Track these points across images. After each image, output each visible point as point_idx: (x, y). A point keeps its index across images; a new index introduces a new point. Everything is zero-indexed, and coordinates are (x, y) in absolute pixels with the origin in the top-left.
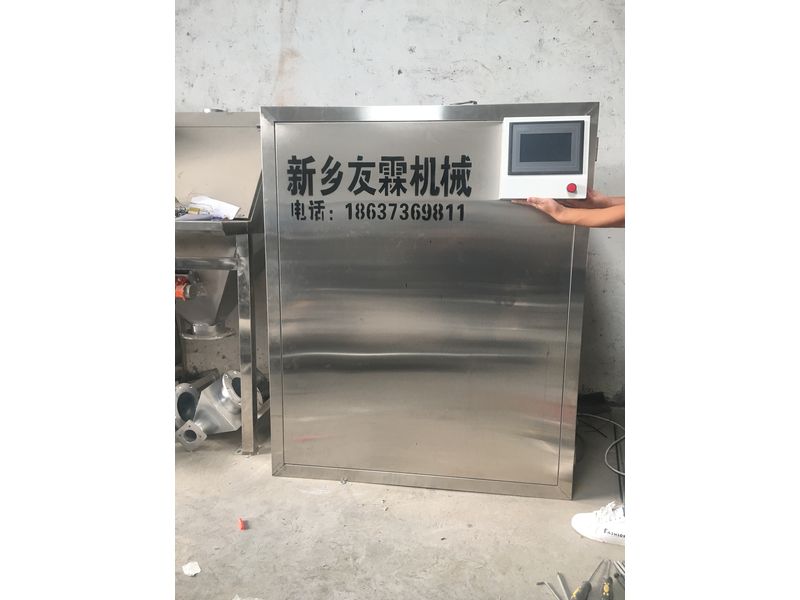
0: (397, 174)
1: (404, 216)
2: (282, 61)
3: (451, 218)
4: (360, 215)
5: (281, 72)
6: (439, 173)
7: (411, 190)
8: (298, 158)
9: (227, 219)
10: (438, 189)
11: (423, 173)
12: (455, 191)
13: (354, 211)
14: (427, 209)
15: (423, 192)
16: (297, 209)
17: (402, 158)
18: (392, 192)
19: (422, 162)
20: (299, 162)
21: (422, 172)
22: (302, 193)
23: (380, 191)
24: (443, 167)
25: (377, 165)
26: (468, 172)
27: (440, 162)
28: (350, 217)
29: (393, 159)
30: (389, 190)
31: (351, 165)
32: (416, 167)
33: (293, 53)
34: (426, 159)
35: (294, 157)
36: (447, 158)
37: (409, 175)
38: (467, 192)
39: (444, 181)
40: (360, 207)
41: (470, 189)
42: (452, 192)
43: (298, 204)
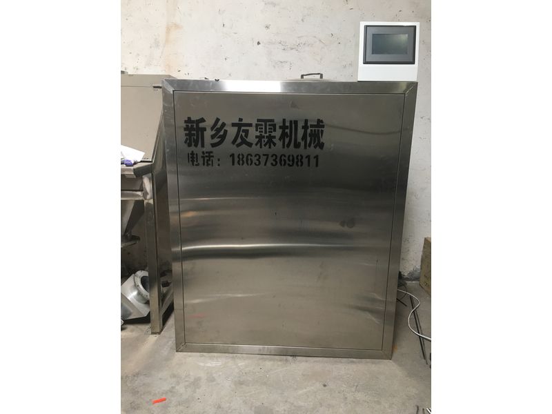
0: (269, 132)
3: (309, 165)
4: (241, 162)
5: (167, 41)
6: (301, 132)
7: (279, 144)
8: (192, 119)
11: (289, 132)
12: (312, 146)
13: (236, 160)
14: (291, 158)
15: (289, 145)
16: (192, 157)
18: (265, 145)
19: (287, 124)
20: (193, 122)
22: (196, 145)
24: (303, 127)
25: (254, 125)
26: (322, 131)
27: (301, 124)
28: (233, 164)
29: (265, 121)
31: (234, 125)
32: (283, 127)
34: (291, 122)
35: (189, 118)
37: (278, 133)
38: (321, 146)
39: (304, 138)
40: (241, 157)
41: (323, 144)
43: (193, 153)
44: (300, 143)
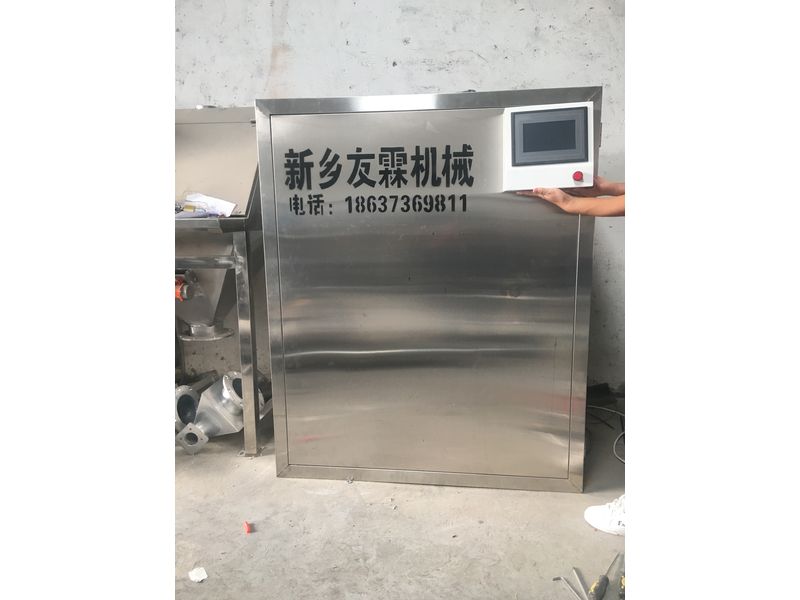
0: (398, 165)
1: (405, 208)
2: (274, 54)
3: (453, 209)
4: (360, 208)
5: (273, 68)
6: (441, 163)
7: (412, 180)
8: (295, 151)
9: (223, 216)
10: (439, 179)
11: (424, 164)
12: (457, 181)
13: (354, 205)
14: (428, 201)
15: (424, 183)
16: (296, 203)
17: (402, 149)
18: (392, 184)
19: (422, 153)
20: (296, 155)
21: (423, 162)
22: (300, 187)
23: (381, 183)
24: (444, 157)
25: (377, 157)
26: (470, 161)
27: (441, 152)
28: (350, 211)
29: (392, 150)
30: (390, 181)
31: (350, 157)
32: (417, 158)
33: (285, 47)
34: (427, 149)
35: (291, 150)
36: (448, 148)
37: (410, 166)
38: (470, 181)
39: (446, 171)
40: (360, 200)
41: (472, 178)
42: (454, 182)
43: (296, 198)
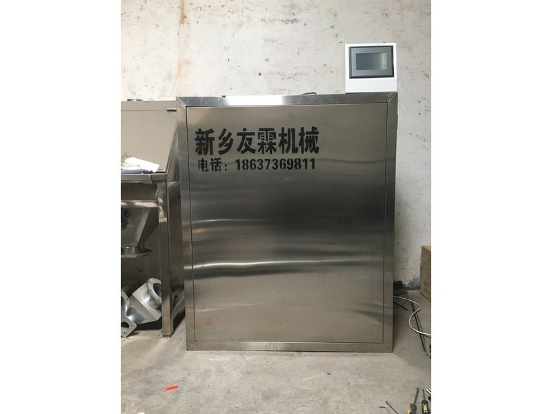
0: (270, 139)
1: (275, 167)
2: (180, 66)
3: (306, 168)
4: (246, 167)
5: (178, 75)
6: (298, 139)
7: (279, 149)
11: (287, 138)
12: (309, 150)
13: (241, 165)
14: (290, 162)
15: (287, 151)
16: (203, 164)
17: (273, 129)
18: (267, 151)
19: (286, 132)
20: (203, 133)
22: (206, 153)
23: (259, 151)
24: (300, 134)
25: (256, 134)
26: (317, 137)
27: (298, 131)
28: (239, 169)
29: (267, 130)
31: (239, 134)
32: (282, 135)
34: (289, 129)
35: (200, 130)
36: (302, 129)
37: (278, 140)
38: (316, 150)
39: (301, 143)
40: (245, 162)
41: (318, 148)
42: (306, 151)
43: (203, 161)
44: (297, 148)
